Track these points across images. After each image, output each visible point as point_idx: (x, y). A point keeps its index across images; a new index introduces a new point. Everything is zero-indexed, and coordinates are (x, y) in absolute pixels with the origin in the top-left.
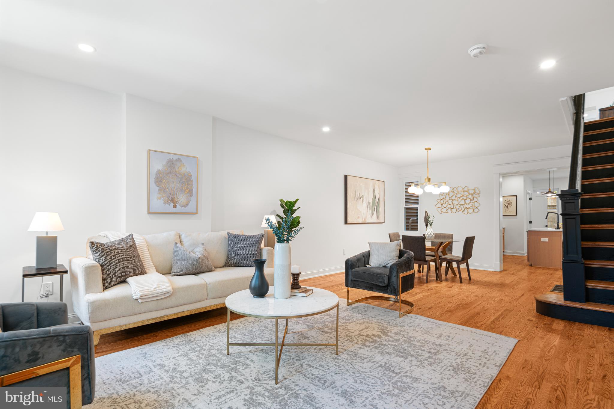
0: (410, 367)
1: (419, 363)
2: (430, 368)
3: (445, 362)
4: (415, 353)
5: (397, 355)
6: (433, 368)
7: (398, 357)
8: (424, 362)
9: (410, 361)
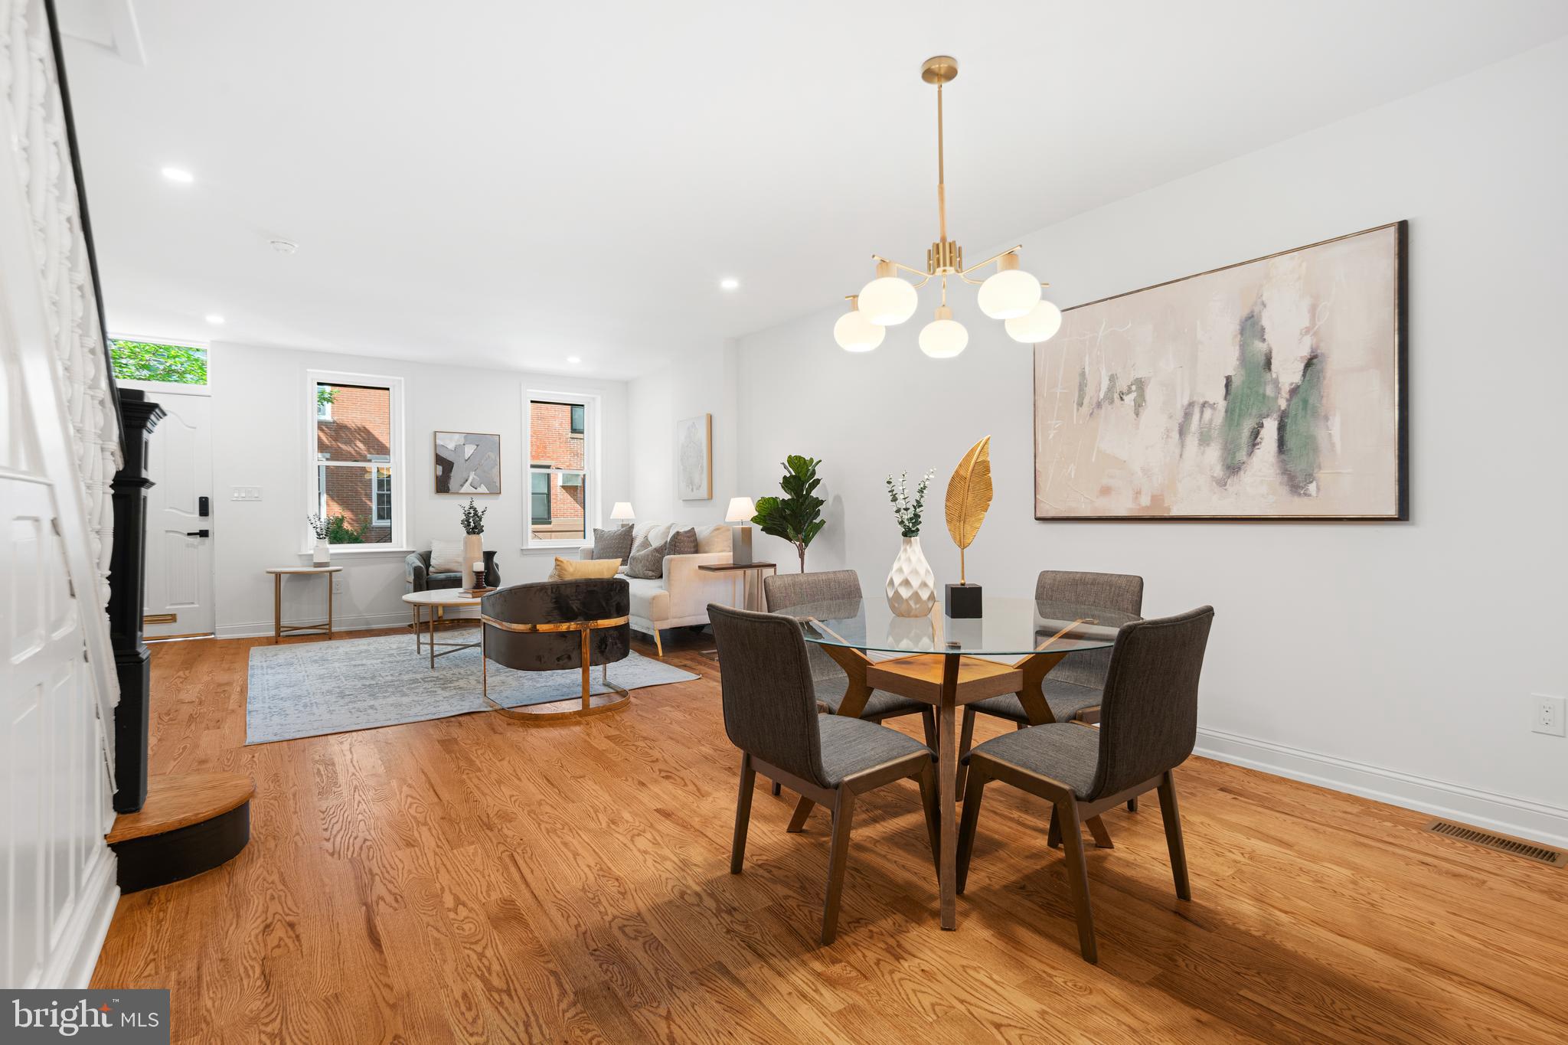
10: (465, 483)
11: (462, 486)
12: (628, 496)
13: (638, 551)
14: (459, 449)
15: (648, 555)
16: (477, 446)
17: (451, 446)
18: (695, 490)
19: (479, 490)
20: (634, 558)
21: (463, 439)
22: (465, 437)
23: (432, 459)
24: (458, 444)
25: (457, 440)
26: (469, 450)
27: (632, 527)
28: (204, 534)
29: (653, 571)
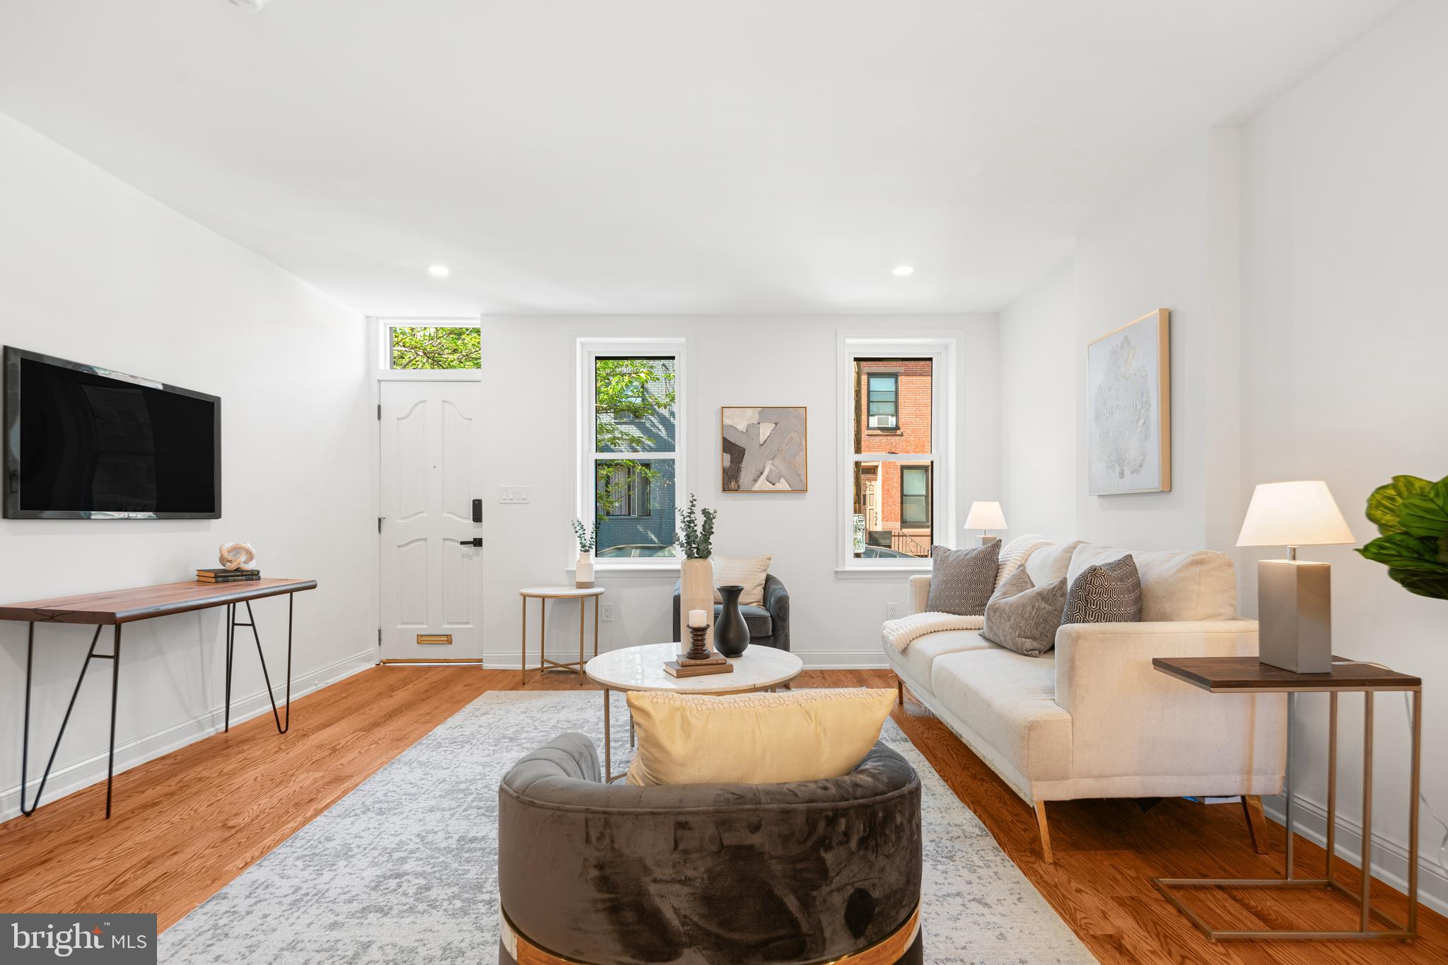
0: (447, 825)
1: (430, 838)
2: (403, 838)
3: (364, 862)
4: (442, 858)
5: (483, 838)
6: (397, 840)
7: (480, 835)
8: (417, 846)
9: (449, 837)
10: (759, 476)
11: (755, 481)
12: (997, 492)
13: (1005, 594)
14: (753, 428)
15: (1024, 606)
16: (776, 424)
17: (742, 426)
18: (1127, 472)
19: (779, 486)
20: (995, 609)
21: (757, 415)
22: (759, 413)
23: (719, 445)
24: (751, 423)
25: (751, 416)
26: (766, 430)
27: (997, 545)
28: (478, 543)
29: (1034, 639)
